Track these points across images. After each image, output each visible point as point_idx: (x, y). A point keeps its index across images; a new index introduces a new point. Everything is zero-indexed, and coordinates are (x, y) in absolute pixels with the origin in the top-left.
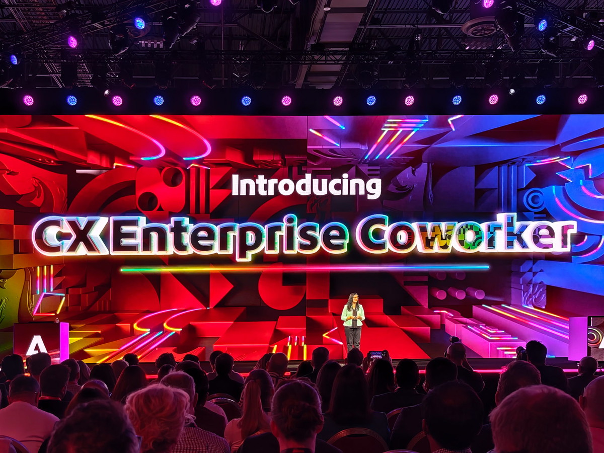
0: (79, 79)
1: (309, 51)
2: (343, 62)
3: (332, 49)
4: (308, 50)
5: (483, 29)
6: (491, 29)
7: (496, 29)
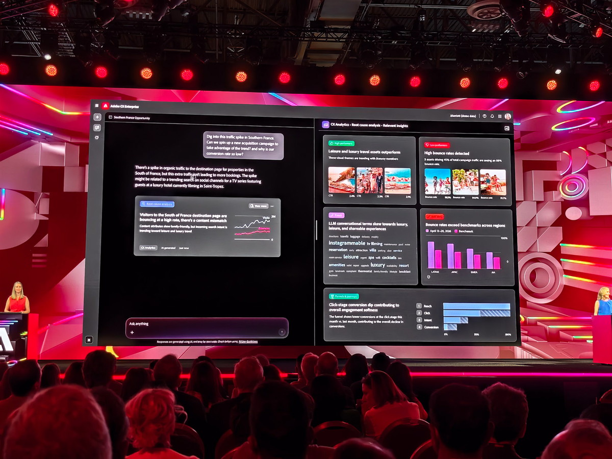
0: (60, 48)
1: (308, 28)
2: (345, 40)
3: (333, 27)
4: (307, 26)
5: (489, 12)
6: (496, 12)
7: (502, 13)
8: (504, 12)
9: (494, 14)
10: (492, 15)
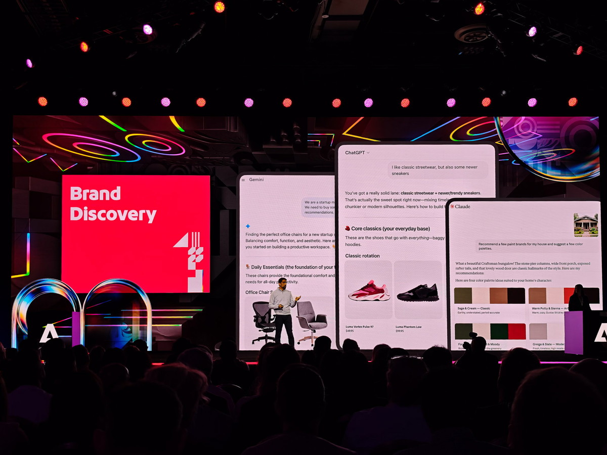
5: (475, 35)
6: (482, 35)
7: (488, 35)
8: (490, 33)
9: (479, 37)
10: (478, 38)
